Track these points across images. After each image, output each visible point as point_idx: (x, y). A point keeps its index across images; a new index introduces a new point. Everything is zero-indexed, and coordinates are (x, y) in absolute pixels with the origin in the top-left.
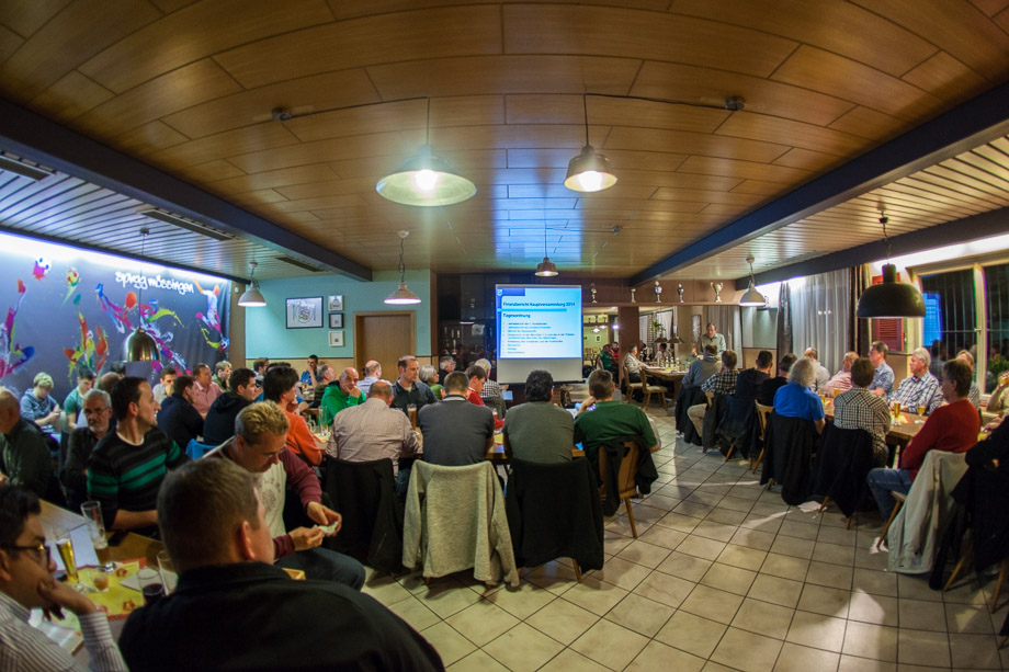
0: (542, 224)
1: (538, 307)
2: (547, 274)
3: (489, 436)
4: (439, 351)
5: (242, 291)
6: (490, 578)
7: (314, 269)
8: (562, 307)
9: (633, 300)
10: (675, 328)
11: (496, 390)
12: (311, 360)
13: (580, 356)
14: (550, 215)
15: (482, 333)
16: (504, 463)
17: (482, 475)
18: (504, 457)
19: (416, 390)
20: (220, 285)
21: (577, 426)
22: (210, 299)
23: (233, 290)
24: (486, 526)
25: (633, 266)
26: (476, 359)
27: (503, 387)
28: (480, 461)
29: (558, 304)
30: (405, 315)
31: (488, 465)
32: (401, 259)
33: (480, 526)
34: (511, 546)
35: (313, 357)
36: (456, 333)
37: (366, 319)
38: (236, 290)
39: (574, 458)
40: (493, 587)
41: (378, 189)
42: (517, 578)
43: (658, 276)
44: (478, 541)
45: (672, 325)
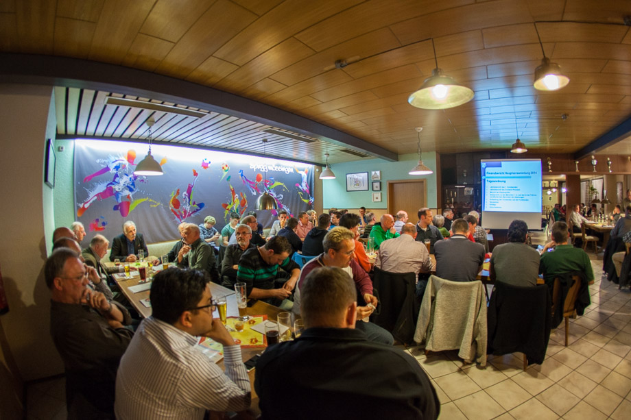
0: (513, 115)
1: (511, 175)
2: (519, 151)
3: (481, 264)
5: (321, 170)
6: (468, 358)
7: (362, 156)
8: (527, 175)
9: (577, 170)
10: (605, 191)
11: (482, 232)
12: (361, 210)
13: (540, 211)
14: (518, 108)
15: (471, 193)
16: (490, 283)
17: (475, 290)
18: (489, 279)
19: (429, 230)
20: (308, 168)
21: (542, 261)
22: (303, 176)
23: (315, 170)
24: (473, 324)
25: (576, 144)
27: (486, 231)
28: (474, 280)
29: (524, 173)
30: (421, 182)
31: (479, 283)
32: (419, 146)
33: (468, 323)
34: (486, 340)
35: (363, 208)
36: (453, 194)
37: (395, 185)
38: (318, 170)
39: (538, 285)
40: (468, 364)
41: (409, 99)
42: (485, 361)
43: (594, 152)
44: (466, 333)
45: (603, 189)
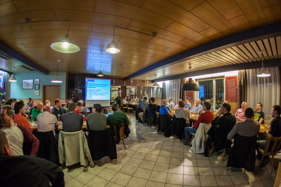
0: (100, 61)
1: (98, 85)
2: (100, 76)
4: (68, 97)
5: (10, 76)
6: (85, 164)
7: (31, 70)
8: (105, 85)
9: (125, 84)
10: (136, 92)
11: (85, 109)
13: (110, 99)
14: (103, 59)
15: (81, 92)
17: (80, 135)
20: (4, 74)
22: (1, 79)
23: (8, 76)
24: (82, 149)
25: (125, 75)
26: (79, 100)
27: (87, 108)
29: (103, 85)
30: (58, 86)
32: (57, 69)
33: (80, 150)
34: (90, 155)
36: (73, 92)
37: (46, 87)
38: (9, 76)
39: (107, 128)
40: (86, 167)
41: (51, 46)
42: (93, 164)
43: (132, 78)
44: (81, 154)
45: (135, 91)
